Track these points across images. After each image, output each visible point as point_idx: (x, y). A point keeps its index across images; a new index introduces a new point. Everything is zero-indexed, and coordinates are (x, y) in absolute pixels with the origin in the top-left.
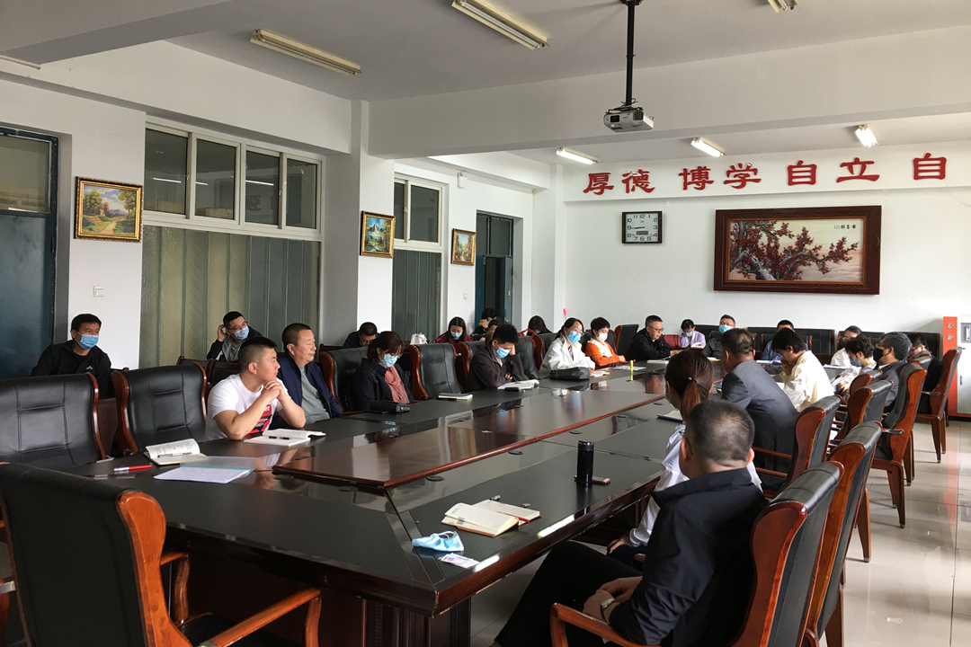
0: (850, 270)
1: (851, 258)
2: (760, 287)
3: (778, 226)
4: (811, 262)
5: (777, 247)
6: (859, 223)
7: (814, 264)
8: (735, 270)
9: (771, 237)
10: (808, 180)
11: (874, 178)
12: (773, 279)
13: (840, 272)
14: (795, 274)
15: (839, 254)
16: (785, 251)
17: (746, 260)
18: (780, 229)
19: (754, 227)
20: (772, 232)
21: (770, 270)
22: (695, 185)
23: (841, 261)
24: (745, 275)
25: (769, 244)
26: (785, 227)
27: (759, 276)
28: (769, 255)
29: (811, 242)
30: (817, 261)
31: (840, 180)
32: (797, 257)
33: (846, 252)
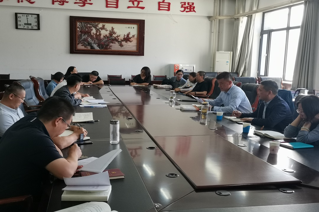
0: (132, 46)
1: (132, 41)
2: (93, 52)
3: (100, 25)
4: (116, 42)
5: (100, 35)
6: (135, 26)
7: (117, 43)
8: (80, 45)
9: (97, 30)
10: (115, 6)
11: (143, 8)
12: (99, 49)
13: (128, 46)
14: (109, 47)
15: (127, 39)
16: (104, 37)
17: (85, 40)
18: (101, 27)
19: (89, 25)
20: (98, 28)
21: (97, 45)
22: (58, 3)
23: (128, 42)
24: (85, 47)
25: (96, 33)
26: (104, 26)
27: (92, 47)
28: (96, 38)
29: (116, 33)
30: (118, 41)
31: (129, 7)
32: (110, 40)
33: (130, 38)
